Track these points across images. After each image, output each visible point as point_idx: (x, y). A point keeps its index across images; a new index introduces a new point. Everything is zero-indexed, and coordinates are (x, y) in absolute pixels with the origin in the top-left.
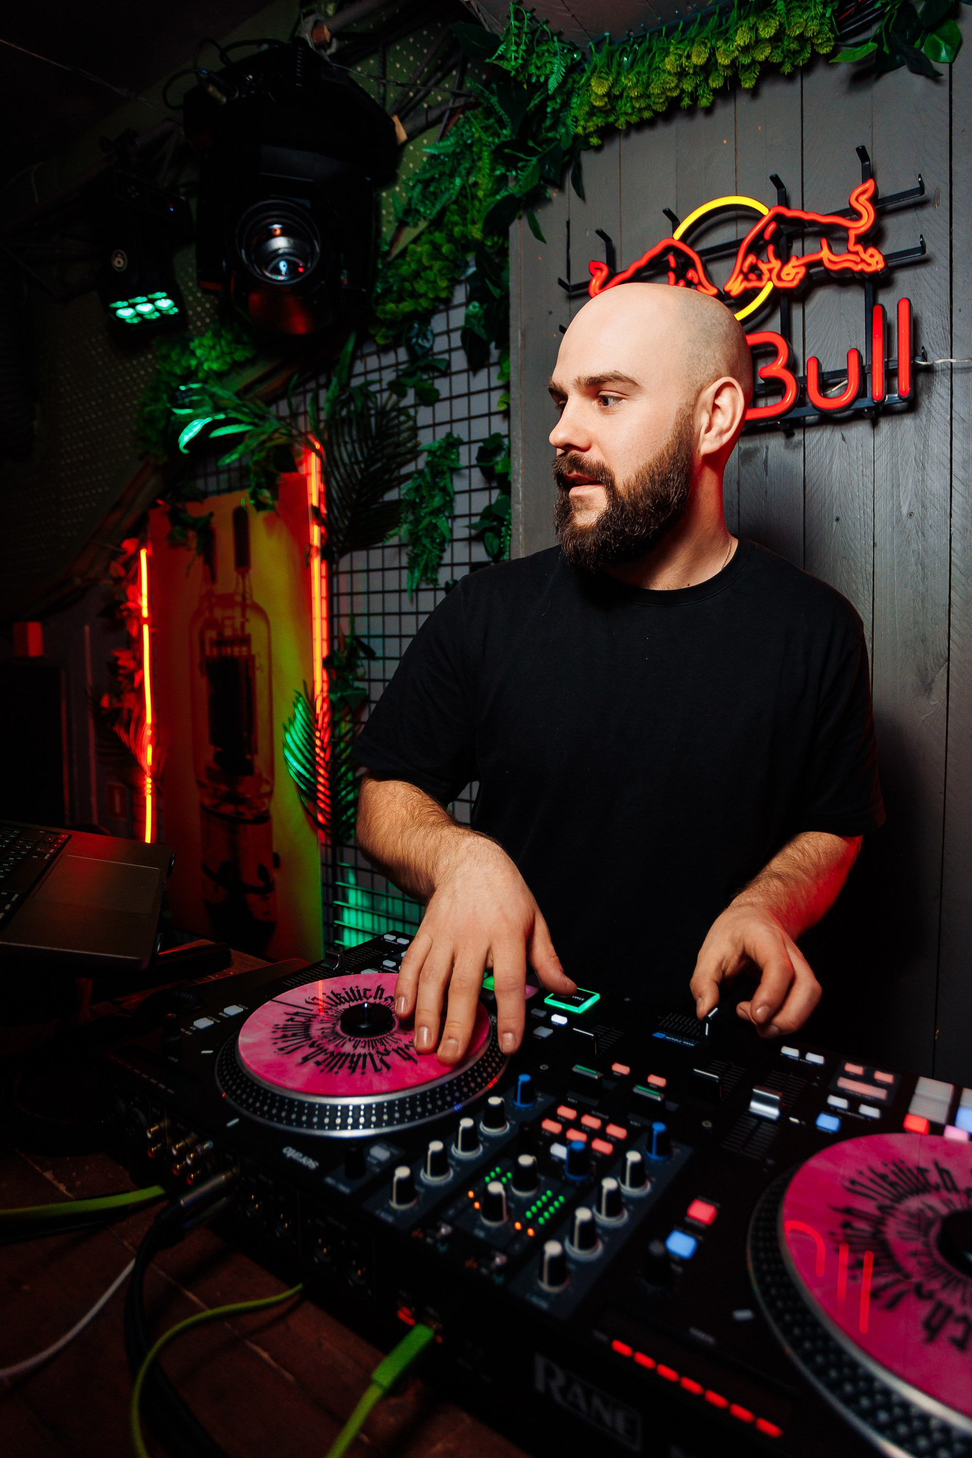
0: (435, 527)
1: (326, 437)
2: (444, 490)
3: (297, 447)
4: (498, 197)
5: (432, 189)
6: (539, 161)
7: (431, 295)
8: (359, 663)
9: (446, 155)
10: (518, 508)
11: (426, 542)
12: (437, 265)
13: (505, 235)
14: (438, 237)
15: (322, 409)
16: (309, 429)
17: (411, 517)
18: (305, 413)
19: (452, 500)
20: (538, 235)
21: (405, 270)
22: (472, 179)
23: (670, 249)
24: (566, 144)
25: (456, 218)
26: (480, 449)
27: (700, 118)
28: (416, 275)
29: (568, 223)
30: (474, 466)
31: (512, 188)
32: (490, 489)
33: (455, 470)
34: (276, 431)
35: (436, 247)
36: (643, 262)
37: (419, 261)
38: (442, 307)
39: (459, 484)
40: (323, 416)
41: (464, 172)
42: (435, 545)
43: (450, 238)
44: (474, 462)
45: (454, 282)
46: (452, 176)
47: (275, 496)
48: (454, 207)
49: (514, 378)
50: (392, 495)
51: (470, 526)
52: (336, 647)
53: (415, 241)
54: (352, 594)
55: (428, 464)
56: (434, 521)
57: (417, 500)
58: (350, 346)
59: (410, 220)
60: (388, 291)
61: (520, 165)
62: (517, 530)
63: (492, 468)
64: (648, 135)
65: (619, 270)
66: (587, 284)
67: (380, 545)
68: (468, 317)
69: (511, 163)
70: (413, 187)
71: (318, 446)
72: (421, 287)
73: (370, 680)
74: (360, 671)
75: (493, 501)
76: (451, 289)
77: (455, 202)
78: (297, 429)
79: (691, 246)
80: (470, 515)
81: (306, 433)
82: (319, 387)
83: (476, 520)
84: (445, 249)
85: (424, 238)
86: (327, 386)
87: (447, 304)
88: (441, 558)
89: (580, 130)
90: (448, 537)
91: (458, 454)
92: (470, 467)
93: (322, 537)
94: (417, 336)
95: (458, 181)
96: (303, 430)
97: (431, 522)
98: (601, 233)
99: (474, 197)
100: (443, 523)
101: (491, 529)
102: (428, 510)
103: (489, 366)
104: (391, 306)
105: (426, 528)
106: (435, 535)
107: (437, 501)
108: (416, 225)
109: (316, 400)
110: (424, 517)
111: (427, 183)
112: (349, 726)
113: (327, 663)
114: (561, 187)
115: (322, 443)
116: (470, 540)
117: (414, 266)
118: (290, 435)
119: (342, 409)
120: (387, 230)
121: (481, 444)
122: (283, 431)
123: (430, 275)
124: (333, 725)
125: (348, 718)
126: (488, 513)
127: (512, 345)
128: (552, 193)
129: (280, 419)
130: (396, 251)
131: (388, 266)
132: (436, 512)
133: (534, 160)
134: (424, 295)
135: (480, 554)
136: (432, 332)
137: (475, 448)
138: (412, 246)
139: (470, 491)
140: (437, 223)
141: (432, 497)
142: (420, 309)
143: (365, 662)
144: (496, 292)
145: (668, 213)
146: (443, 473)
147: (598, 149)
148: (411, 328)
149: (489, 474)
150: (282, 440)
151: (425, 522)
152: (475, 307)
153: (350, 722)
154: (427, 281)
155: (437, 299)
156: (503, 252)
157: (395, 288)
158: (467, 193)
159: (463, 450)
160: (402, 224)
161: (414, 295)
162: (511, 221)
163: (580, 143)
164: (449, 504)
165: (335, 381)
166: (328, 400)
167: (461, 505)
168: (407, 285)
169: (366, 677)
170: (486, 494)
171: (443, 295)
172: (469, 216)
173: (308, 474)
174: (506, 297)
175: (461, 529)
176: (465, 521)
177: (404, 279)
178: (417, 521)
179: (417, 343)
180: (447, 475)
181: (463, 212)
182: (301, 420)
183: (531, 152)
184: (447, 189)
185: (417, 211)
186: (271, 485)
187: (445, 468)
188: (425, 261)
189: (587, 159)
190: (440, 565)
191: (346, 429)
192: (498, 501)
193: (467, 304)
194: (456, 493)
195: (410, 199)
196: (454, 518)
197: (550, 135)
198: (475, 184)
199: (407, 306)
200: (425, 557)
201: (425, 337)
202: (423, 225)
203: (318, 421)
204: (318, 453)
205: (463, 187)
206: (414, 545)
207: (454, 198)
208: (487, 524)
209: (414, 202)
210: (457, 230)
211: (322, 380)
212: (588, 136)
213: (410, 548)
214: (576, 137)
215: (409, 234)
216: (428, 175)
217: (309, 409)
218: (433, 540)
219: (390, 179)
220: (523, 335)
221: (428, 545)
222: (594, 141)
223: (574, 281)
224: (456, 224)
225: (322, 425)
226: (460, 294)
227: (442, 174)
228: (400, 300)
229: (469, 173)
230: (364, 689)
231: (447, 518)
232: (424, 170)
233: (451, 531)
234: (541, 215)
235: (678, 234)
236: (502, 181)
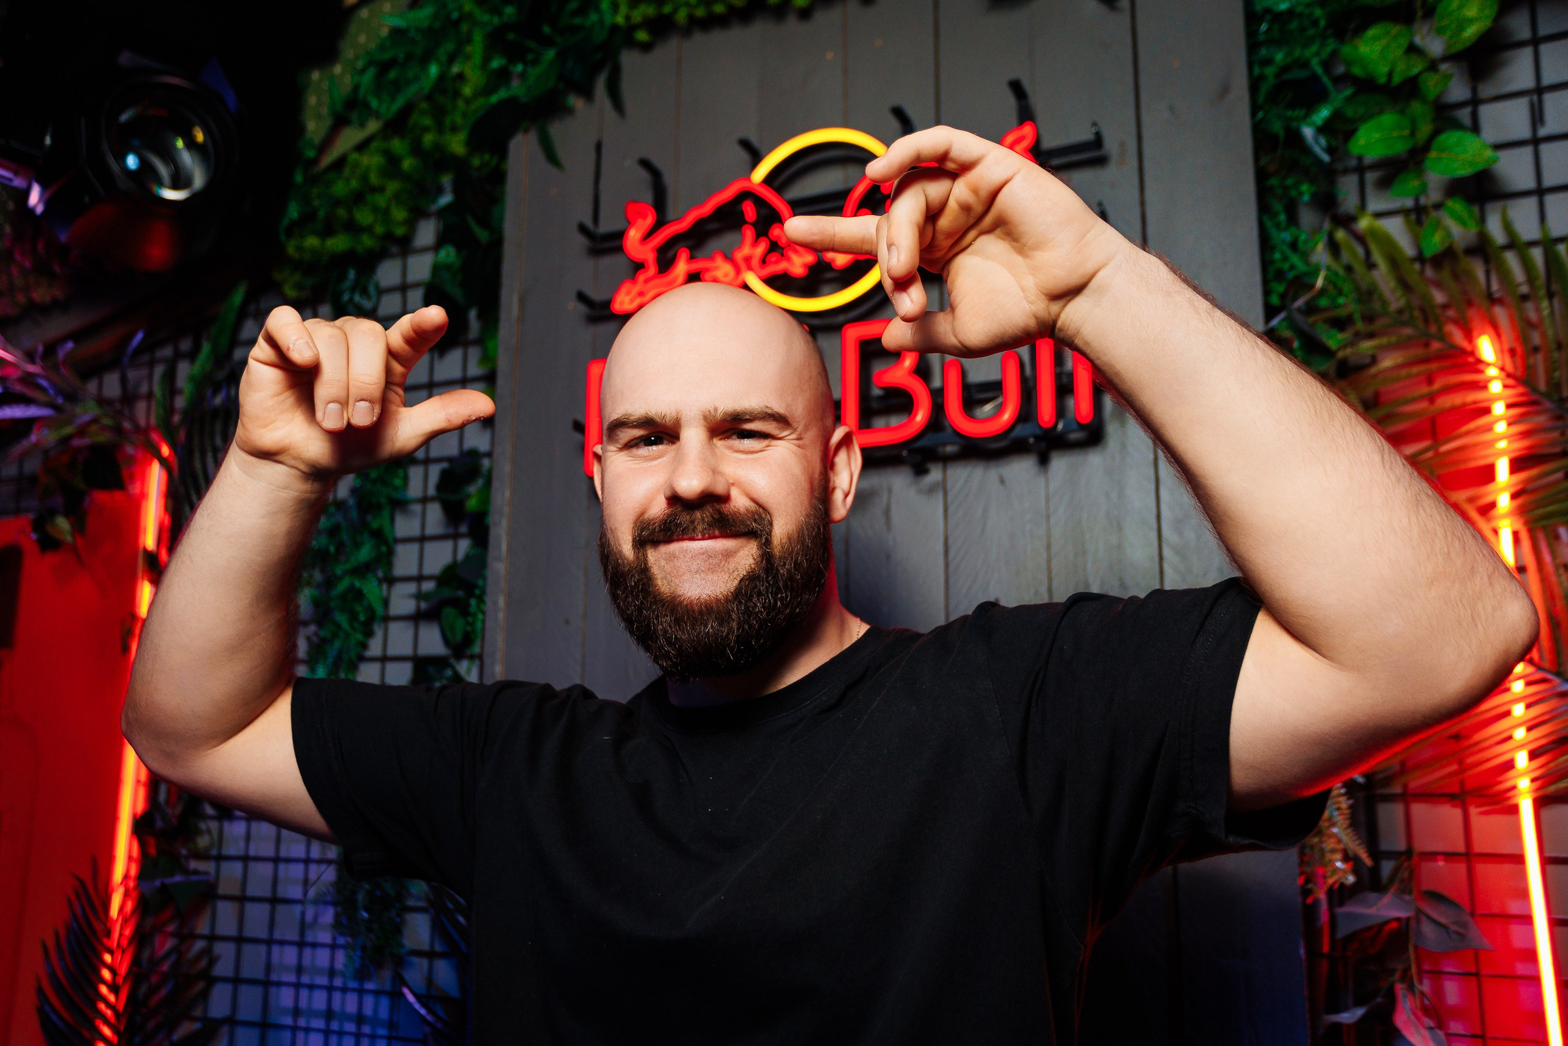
0: (359, 595)
1: (182, 435)
2: (378, 535)
3: (130, 450)
4: (494, 99)
5: (392, 75)
6: (559, 55)
7: (379, 229)
8: (203, 826)
9: (418, 30)
10: (498, 568)
11: (342, 619)
12: (393, 187)
13: (502, 152)
14: (398, 145)
15: (180, 392)
16: (153, 421)
17: (318, 576)
18: (150, 396)
19: (391, 553)
20: (552, 157)
21: (340, 188)
22: (455, 69)
23: (746, 194)
24: (599, 36)
25: (427, 121)
26: (444, 474)
27: (792, 23)
28: (358, 198)
29: (599, 147)
30: (433, 499)
31: (516, 88)
32: (455, 537)
33: (399, 504)
34: (95, 421)
35: (392, 161)
36: (708, 209)
37: (365, 178)
38: (395, 249)
39: (405, 526)
40: (180, 402)
41: (443, 58)
42: (356, 625)
43: (416, 149)
44: (431, 491)
45: (418, 214)
46: (425, 60)
47: (78, 527)
48: (424, 105)
49: (503, 365)
51: (419, 596)
52: (162, 796)
53: (362, 147)
55: (354, 491)
56: (357, 584)
57: (332, 549)
58: (238, 298)
59: (354, 116)
60: (308, 217)
61: (530, 57)
62: (495, 603)
63: (461, 503)
64: (718, 37)
65: (671, 214)
66: (621, 235)
68: (436, 269)
69: (515, 53)
70: (363, 71)
71: (165, 451)
72: (364, 217)
73: (220, 858)
74: (203, 842)
75: (461, 555)
76: (411, 224)
77: (426, 98)
78: (133, 420)
79: (779, 190)
80: (420, 578)
81: (147, 430)
82: (178, 356)
83: (428, 586)
84: (407, 164)
85: (375, 145)
86: (192, 356)
87: (404, 246)
88: (364, 646)
89: (620, 19)
90: (379, 610)
91: (406, 479)
92: (424, 500)
94: (353, 290)
95: (434, 70)
96: (142, 422)
97: (352, 588)
98: (645, 164)
99: (457, 94)
100: (372, 589)
101: (454, 602)
102: (349, 566)
103: (466, 344)
104: (312, 241)
105: (343, 597)
106: (358, 608)
107: (365, 553)
108: (362, 125)
109: (170, 377)
110: (340, 579)
111: (384, 67)
112: (170, 943)
113: (141, 826)
114: (587, 94)
115: (173, 447)
116: (417, 618)
117: (354, 184)
118: (118, 430)
119: (215, 393)
120: (314, 127)
121: (445, 465)
122: (107, 422)
123: (381, 200)
125: (171, 928)
126: (449, 576)
127: (503, 315)
128: (575, 101)
129: (102, 401)
130: (328, 159)
131: (312, 180)
132: (363, 570)
133: (550, 54)
134: (369, 229)
135: (432, 642)
136: (377, 286)
137: (435, 471)
138: (354, 156)
139: (422, 539)
140: (396, 125)
141: (357, 545)
142: (359, 249)
143: (214, 825)
144: (483, 236)
145: (746, 144)
146: (379, 507)
147: (646, 47)
148: (343, 277)
149: (454, 512)
150: (103, 438)
151: (342, 586)
152: (448, 254)
153: (173, 935)
154: (375, 209)
155: (389, 237)
156: (498, 177)
157: (321, 214)
158: (447, 86)
159: (415, 474)
160: (340, 122)
161: (352, 228)
162: (511, 133)
163: (624, 36)
164: (385, 558)
165: (206, 348)
166: (191, 378)
167: (405, 560)
168: (342, 212)
169: (214, 852)
170: (448, 545)
171: (400, 231)
172: (448, 121)
173: (143, 496)
174: (497, 243)
175: (402, 600)
176: (412, 588)
177: (337, 202)
178: (329, 583)
179: (351, 300)
180: (386, 513)
181: (439, 114)
182: (141, 407)
183: (548, 42)
184: (416, 79)
185: (366, 105)
186: (75, 510)
187: (383, 500)
188: (374, 179)
189: (629, 59)
190: (362, 659)
191: (218, 427)
192: (467, 557)
193: (437, 247)
194: (397, 541)
195: (356, 87)
196: (391, 580)
197: (577, 21)
198: (461, 77)
199: (339, 243)
200: (337, 644)
201: (365, 292)
202: (373, 126)
203: (170, 410)
204: (164, 462)
205: (442, 78)
206: (320, 623)
207: (426, 91)
208: (447, 593)
209: (362, 91)
210: (428, 139)
211: (185, 345)
212: (632, 28)
213: (312, 628)
214: (615, 28)
215: (350, 137)
216: (387, 56)
217: (157, 390)
218: (353, 617)
219: (327, 55)
220: (522, 301)
221: (345, 625)
222: (642, 36)
223: (605, 227)
224: (426, 129)
225: (177, 418)
226: (426, 233)
227: (409, 57)
228: (328, 231)
229: (452, 59)
230: (206, 873)
231: (380, 581)
232: (382, 48)
233: (386, 603)
234: (557, 130)
235: (760, 174)
236: (502, 76)
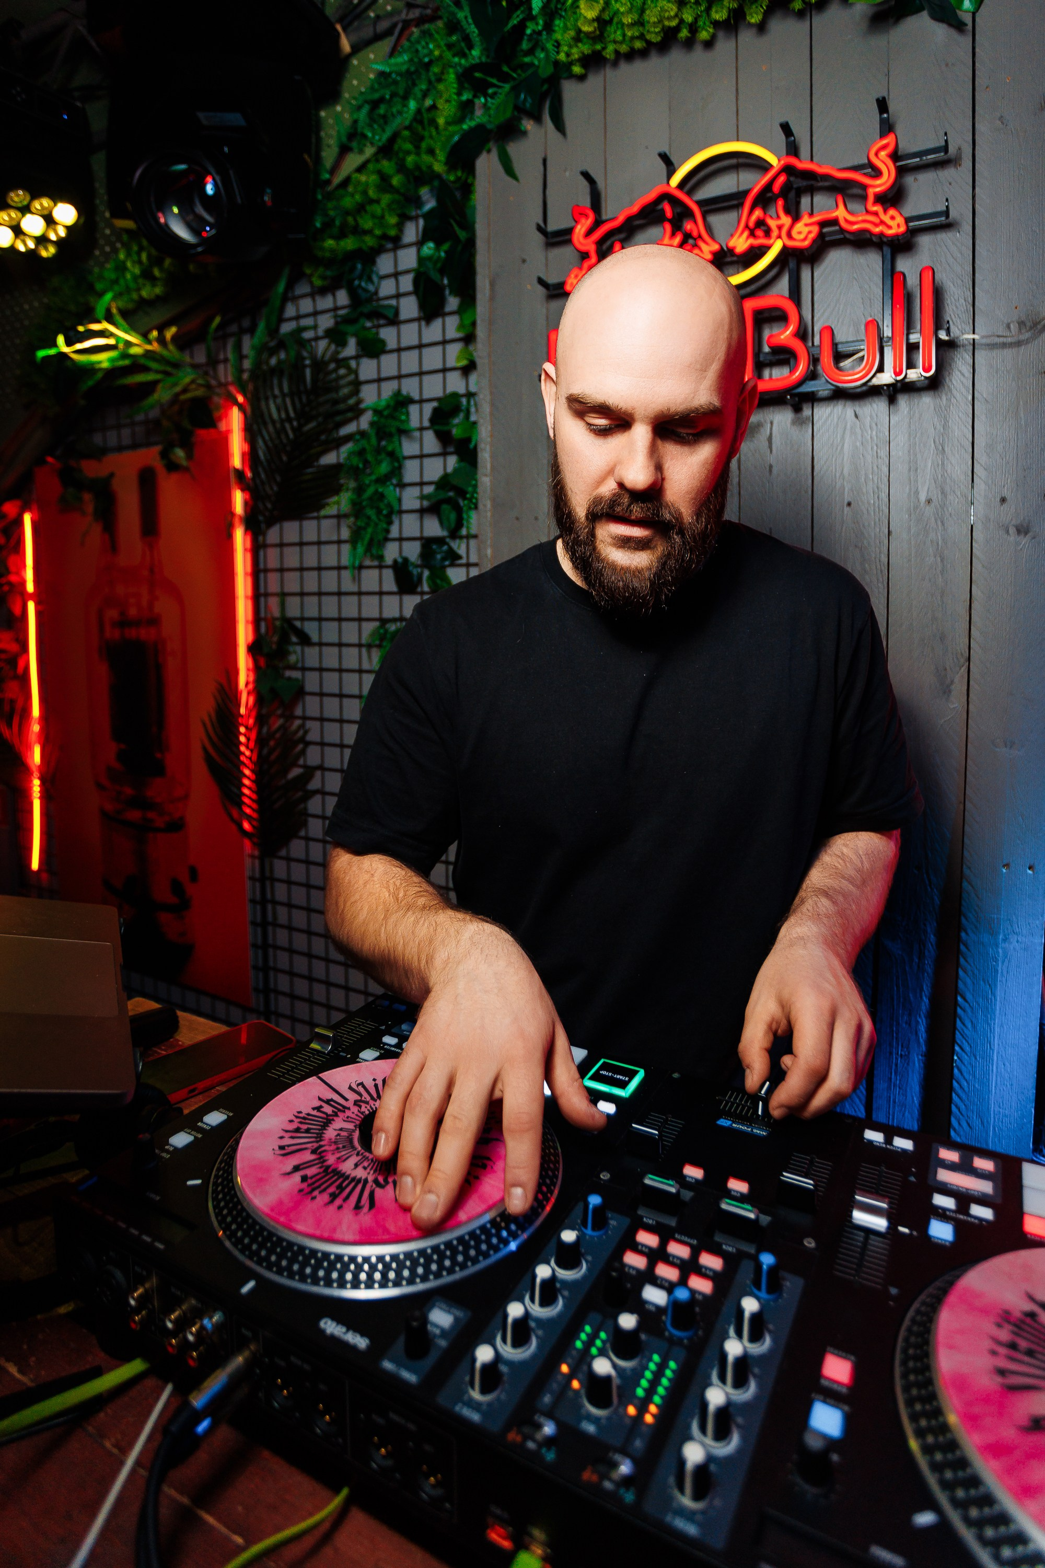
0: (382, 496)
1: (251, 387)
2: (392, 455)
3: (217, 399)
4: (465, 127)
5: (382, 111)
6: (513, 89)
7: (378, 232)
8: (291, 648)
9: (400, 74)
10: (485, 480)
11: (371, 513)
12: (386, 199)
13: (470, 169)
14: (387, 166)
15: (246, 357)
16: (230, 379)
17: (352, 484)
18: (226, 360)
19: (400, 467)
20: (509, 171)
21: (347, 202)
22: (429, 102)
23: (666, 196)
24: (546, 71)
25: (408, 146)
26: (435, 410)
27: (698, 50)
28: (361, 208)
29: (545, 161)
30: (427, 428)
31: (479, 117)
32: (444, 454)
33: (404, 432)
34: (193, 382)
35: (384, 178)
36: (635, 209)
37: (365, 193)
38: (390, 246)
39: (409, 448)
40: (247, 364)
41: (419, 95)
42: (382, 518)
43: (401, 168)
44: (426, 423)
45: (404, 218)
46: (405, 98)
47: (189, 457)
48: (406, 133)
49: (481, 332)
50: (330, 459)
51: (422, 497)
52: (263, 629)
53: (360, 169)
54: (282, 570)
55: (372, 424)
56: (380, 490)
57: (361, 466)
58: (281, 287)
59: (354, 145)
60: (328, 225)
61: (490, 91)
62: (485, 506)
63: (449, 433)
64: (639, 66)
65: (604, 217)
66: (570, 231)
67: (315, 514)
68: (421, 260)
69: (480, 88)
70: (359, 108)
71: (240, 399)
72: (366, 223)
73: (304, 669)
74: (292, 659)
75: (450, 469)
76: (400, 227)
77: (408, 128)
78: (216, 377)
79: (690, 193)
80: (422, 484)
81: (226, 385)
82: (242, 331)
83: (429, 490)
84: (396, 181)
85: (371, 166)
86: (252, 330)
87: (397, 243)
88: (388, 531)
89: (562, 57)
90: (396, 507)
91: (408, 414)
92: (422, 429)
93: (246, 504)
94: (360, 278)
95: (412, 105)
96: (223, 380)
97: (376, 492)
98: (586, 175)
99: (433, 122)
100: (390, 492)
101: (448, 501)
102: (373, 477)
103: (444, 315)
104: (330, 243)
105: (370, 499)
106: (382, 506)
107: (384, 468)
108: (361, 152)
109: (238, 347)
110: (369, 486)
111: (375, 104)
112: (281, 721)
113: (253, 649)
114: (538, 119)
115: (245, 396)
116: (422, 512)
117: (358, 197)
118: (208, 387)
119: (271, 355)
120: (329, 155)
121: (435, 404)
122: (200, 381)
123: (377, 209)
124: (261, 720)
125: (279, 712)
126: (444, 483)
127: (479, 296)
128: (528, 125)
129: (195, 366)
130: (337, 180)
131: (329, 196)
132: (383, 480)
133: (507, 87)
134: (369, 232)
135: (433, 528)
136: (377, 274)
137: (428, 409)
138: (356, 176)
139: (422, 456)
140: (386, 150)
141: (379, 463)
142: (364, 247)
143: (298, 649)
144: (462, 235)
145: (665, 158)
146: (391, 435)
147: (582, 78)
148: (353, 268)
149: (444, 438)
150: (200, 392)
151: (370, 491)
152: (429, 248)
153: (281, 716)
154: (374, 216)
155: (385, 237)
156: (467, 189)
157: (338, 223)
158: (423, 119)
159: (414, 409)
160: (344, 150)
161: (357, 231)
162: (477, 154)
163: (561, 70)
164: (397, 471)
165: (262, 326)
166: (253, 347)
167: (411, 472)
168: (350, 219)
169: (300, 665)
170: (439, 462)
171: (393, 233)
172: (424, 145)
173: (229, 431)
174: (471, 243)
175: (411, 499)
176: (416, 491)
177: (347, 213)
178: (360, 490)
179: (360, 286)
180: (395, 439)
181: (417, 140)
182: (221, 368)
183: (505, 78)
184: (400, 113)
185: (364, 136)
186: (186, 445)
187: (393, 430)
188: (372, 193)
189: (569, 89)
190: (387, 539)
191: (275, 382)
192: (456, 470)
193: (420, 244)
194: (405, 458)
195: (355, 122)
196: (402, 485)
197: (527, 60)
198: (434, 107)
199: (349, 244)
200: (370, 530)
201: (370, 279)
202: (369, 151)
203: (241, 370)
204: (241, 407)
205: (419, 111)
206: (357, 516)
207: (407, 123)
208: (442, 495)
209: (360, 124)
210: (410, 160)
211: (246, 323)
212: (571, 63)
213: (352, 519)
214: (556, 63)
215: (352, 161)
216: (376, 96)
217: (230, 356)
218: (379, 512)
219: (332, 95)
220: (492, 284)
221: (374, 517)
222: (577, 69)
223: (552, 227)
224: (408, 153)
225: (246, 376)
226: (411, 233)
227: (393, 95)
228: (342, 235)
229: (425, 95)
230: (297, 680)
231: (396, 486)
232: (372, 89)
233: (400, 500)
234: (513, 149)
235: (675, 180)
236: (466, 108)
